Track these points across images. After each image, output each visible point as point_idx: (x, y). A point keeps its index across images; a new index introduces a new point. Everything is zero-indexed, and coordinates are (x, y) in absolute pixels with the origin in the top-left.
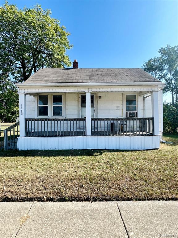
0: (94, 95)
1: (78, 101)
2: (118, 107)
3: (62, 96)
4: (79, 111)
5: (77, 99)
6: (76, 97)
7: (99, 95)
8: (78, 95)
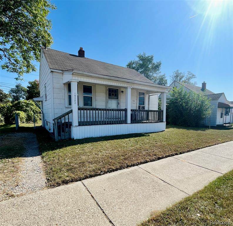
0: (118, 89)
1: (106, 93)
2: (134, 101)
3: (91, 87)
4: (107, 103)
5: (105, 92)
6: (104, 89)
7: (122, 90)
8: (106, 88)
